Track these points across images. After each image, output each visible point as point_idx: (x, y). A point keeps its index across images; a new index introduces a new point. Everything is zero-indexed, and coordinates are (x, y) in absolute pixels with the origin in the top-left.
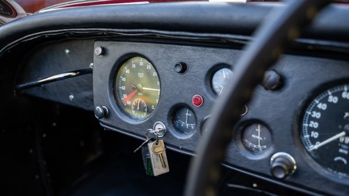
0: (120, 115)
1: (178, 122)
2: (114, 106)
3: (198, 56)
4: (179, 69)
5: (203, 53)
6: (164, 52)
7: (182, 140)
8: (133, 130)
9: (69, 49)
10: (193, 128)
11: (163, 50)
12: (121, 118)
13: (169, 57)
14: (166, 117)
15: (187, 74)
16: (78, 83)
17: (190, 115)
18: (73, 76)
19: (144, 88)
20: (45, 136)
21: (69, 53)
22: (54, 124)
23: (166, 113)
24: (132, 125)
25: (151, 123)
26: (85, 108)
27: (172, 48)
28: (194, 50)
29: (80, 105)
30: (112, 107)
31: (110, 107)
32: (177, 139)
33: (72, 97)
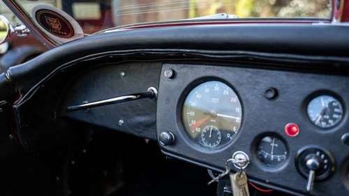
0: (189, 142)
1: (260, 153)
2: (182, 132)
3: (293, 82)
4: (271, 95)
5: (299, 79)
6: (250, 77)
7: (269, 173)
8: (205, 160)
9: (125, 72)
10: (279, 160)
11: (249, 74)
12: (190, 146)
13: (257, 82)
14: (249, 147)
15: (278, 100)
16: (132, 107)
17: (277, 145)
18: (134, 99)
19: (218, 115)
20: (73, 162)
21: (124, 76)
22: (85, 151)
23: (249, 143)
24: (204, 154)
25: (229, 153)
26: (136, 134)
27: (260, 72)
28: (288, 75)
29: (131, 131)
30: (180, 133)
31: (177, 133)
32: (262, 171)
33: (121, 121)
